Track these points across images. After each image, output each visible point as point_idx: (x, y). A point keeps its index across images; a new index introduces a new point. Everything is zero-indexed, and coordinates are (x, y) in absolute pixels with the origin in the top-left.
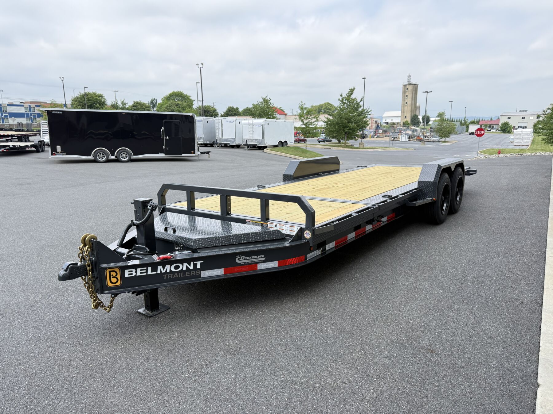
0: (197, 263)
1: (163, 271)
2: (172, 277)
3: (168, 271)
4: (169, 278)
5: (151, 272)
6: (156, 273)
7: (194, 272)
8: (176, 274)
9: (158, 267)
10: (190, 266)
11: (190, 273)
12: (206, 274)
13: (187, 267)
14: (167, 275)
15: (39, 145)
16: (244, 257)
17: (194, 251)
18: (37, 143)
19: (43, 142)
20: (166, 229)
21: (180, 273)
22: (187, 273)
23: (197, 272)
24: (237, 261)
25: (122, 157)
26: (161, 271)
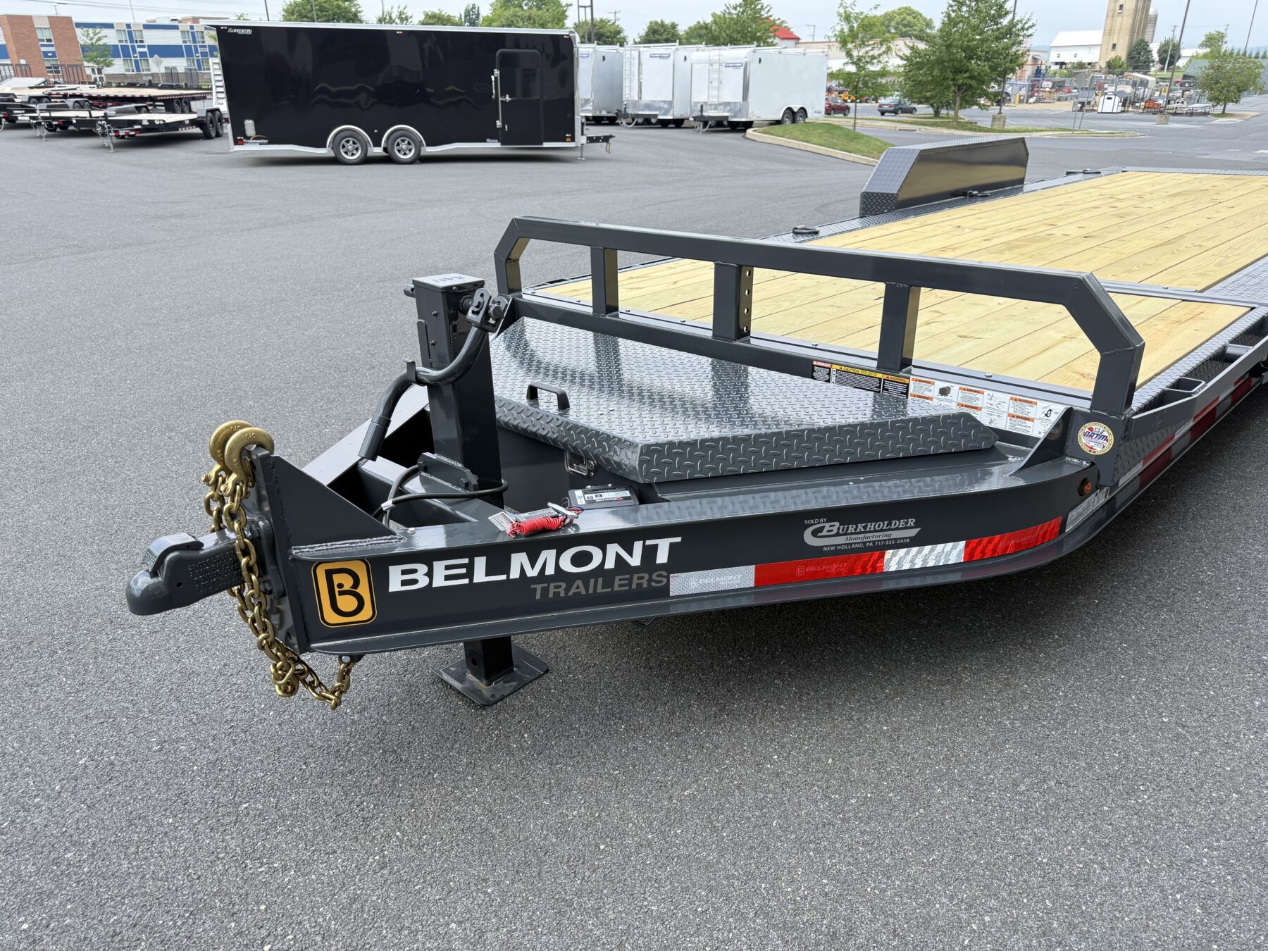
0: (656, 546)
1: (532, 573)
2: (562, 594)
3: (550, 571)
4: (551, 595)
5: (487, 575)
6: (503, 577)
7: (646, 576)
8: (579, 582)
9: (513, 556)
10: (631, 553)
11: (631, 580)
12: (686, 584)
13: (618, 556)
14: (546, 585)
15: (208, 122)
16: (837, 524)
17: (644, 495)
18: (204, 115)
19: (218, 112)
20: (533, 393)
21: (592, 581)
22: (617, 578)
23: (654, 577)
24: (808, 538)
25: (399, 151)
26: (522, 571)
